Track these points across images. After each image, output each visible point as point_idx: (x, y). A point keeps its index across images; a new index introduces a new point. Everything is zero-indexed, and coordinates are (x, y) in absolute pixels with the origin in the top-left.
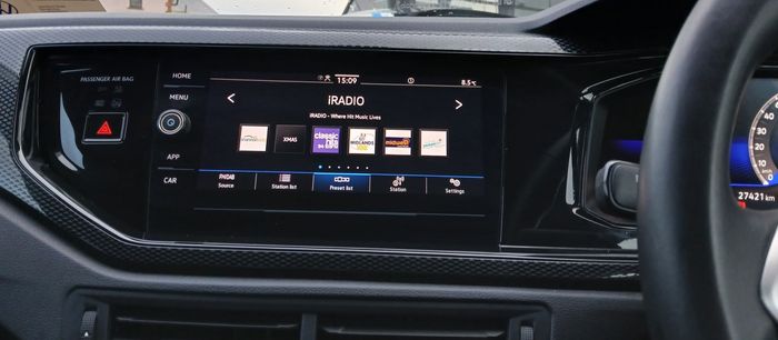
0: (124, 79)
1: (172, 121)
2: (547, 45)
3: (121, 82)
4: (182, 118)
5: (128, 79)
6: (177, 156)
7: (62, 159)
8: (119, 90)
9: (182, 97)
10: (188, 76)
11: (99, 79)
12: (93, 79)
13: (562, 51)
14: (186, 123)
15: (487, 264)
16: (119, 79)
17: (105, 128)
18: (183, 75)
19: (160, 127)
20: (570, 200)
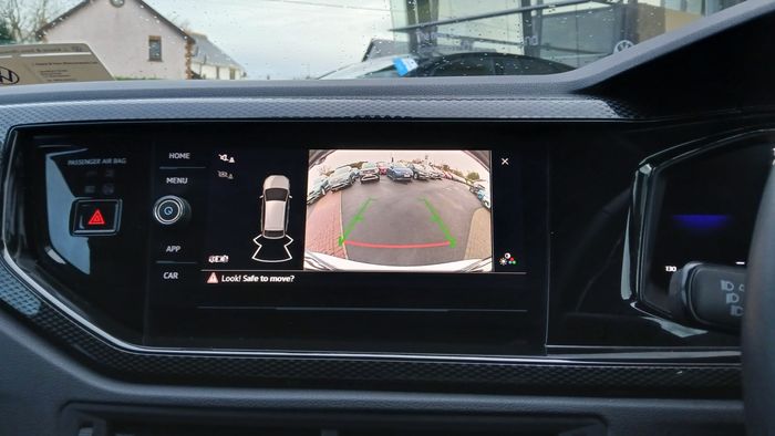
0: (116, 161)
1: (169, 209)
2: (599, 109)
3: (112, 165)
4: (181, 205)
5: (120, 161)
6: (177, 248)
7: (52, 254)
8: (110, 174)
9: (181, 181)
10: (186, 156)
11: (88, 162)
12: (81, 162)
13: (616, 116)
14: (185, 211)
15: (532, 370)
16: (109, 161)
17: (97, 218)
18: (181, 156)
19: (157, 215)
20: (626, 294)
